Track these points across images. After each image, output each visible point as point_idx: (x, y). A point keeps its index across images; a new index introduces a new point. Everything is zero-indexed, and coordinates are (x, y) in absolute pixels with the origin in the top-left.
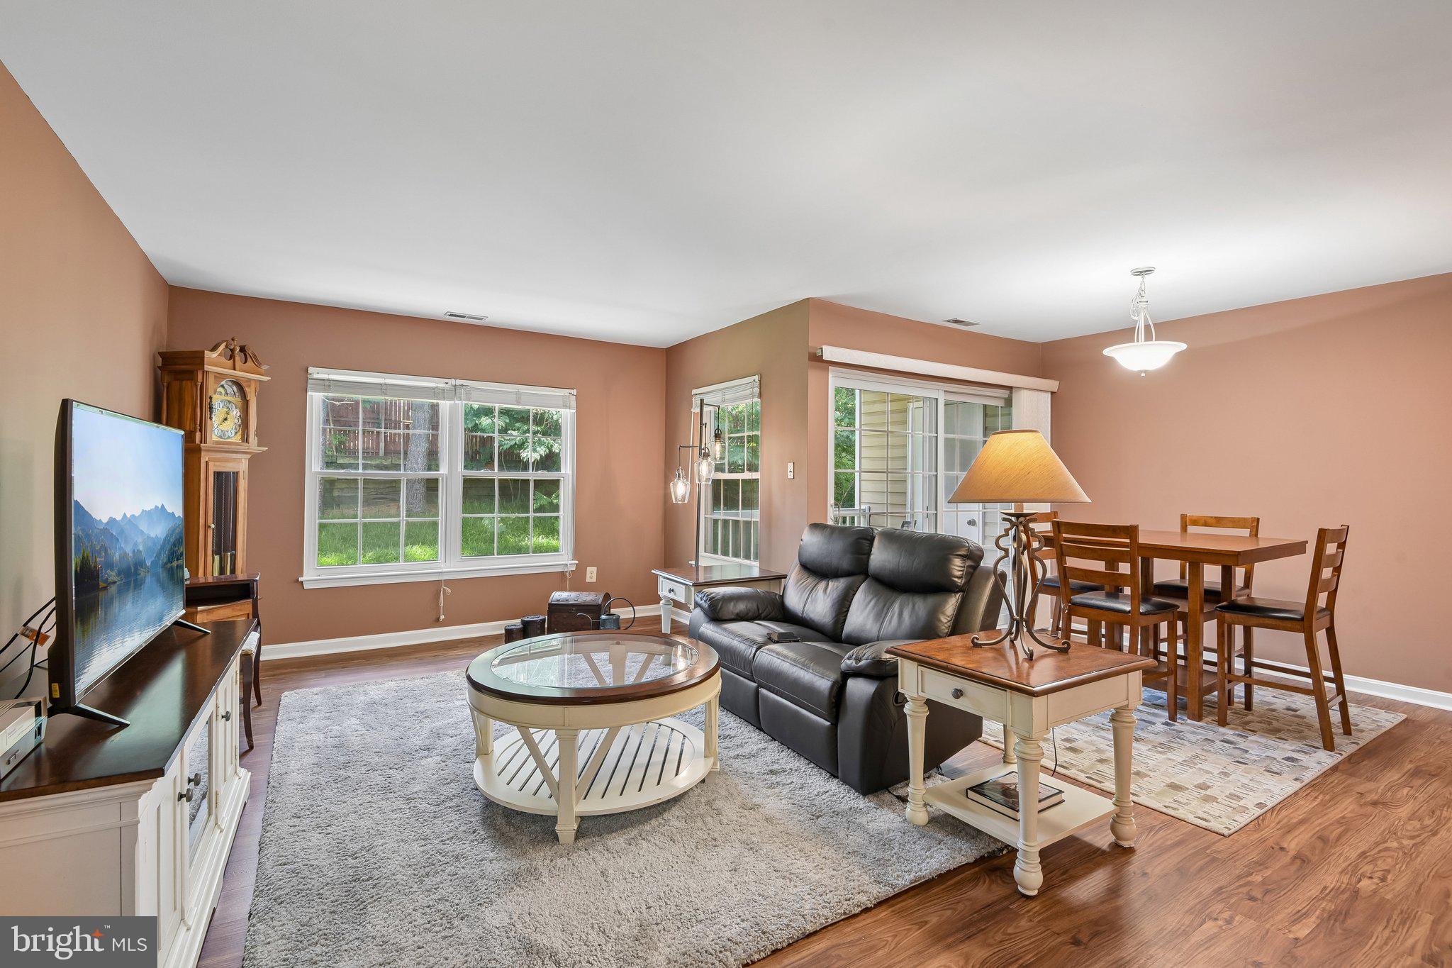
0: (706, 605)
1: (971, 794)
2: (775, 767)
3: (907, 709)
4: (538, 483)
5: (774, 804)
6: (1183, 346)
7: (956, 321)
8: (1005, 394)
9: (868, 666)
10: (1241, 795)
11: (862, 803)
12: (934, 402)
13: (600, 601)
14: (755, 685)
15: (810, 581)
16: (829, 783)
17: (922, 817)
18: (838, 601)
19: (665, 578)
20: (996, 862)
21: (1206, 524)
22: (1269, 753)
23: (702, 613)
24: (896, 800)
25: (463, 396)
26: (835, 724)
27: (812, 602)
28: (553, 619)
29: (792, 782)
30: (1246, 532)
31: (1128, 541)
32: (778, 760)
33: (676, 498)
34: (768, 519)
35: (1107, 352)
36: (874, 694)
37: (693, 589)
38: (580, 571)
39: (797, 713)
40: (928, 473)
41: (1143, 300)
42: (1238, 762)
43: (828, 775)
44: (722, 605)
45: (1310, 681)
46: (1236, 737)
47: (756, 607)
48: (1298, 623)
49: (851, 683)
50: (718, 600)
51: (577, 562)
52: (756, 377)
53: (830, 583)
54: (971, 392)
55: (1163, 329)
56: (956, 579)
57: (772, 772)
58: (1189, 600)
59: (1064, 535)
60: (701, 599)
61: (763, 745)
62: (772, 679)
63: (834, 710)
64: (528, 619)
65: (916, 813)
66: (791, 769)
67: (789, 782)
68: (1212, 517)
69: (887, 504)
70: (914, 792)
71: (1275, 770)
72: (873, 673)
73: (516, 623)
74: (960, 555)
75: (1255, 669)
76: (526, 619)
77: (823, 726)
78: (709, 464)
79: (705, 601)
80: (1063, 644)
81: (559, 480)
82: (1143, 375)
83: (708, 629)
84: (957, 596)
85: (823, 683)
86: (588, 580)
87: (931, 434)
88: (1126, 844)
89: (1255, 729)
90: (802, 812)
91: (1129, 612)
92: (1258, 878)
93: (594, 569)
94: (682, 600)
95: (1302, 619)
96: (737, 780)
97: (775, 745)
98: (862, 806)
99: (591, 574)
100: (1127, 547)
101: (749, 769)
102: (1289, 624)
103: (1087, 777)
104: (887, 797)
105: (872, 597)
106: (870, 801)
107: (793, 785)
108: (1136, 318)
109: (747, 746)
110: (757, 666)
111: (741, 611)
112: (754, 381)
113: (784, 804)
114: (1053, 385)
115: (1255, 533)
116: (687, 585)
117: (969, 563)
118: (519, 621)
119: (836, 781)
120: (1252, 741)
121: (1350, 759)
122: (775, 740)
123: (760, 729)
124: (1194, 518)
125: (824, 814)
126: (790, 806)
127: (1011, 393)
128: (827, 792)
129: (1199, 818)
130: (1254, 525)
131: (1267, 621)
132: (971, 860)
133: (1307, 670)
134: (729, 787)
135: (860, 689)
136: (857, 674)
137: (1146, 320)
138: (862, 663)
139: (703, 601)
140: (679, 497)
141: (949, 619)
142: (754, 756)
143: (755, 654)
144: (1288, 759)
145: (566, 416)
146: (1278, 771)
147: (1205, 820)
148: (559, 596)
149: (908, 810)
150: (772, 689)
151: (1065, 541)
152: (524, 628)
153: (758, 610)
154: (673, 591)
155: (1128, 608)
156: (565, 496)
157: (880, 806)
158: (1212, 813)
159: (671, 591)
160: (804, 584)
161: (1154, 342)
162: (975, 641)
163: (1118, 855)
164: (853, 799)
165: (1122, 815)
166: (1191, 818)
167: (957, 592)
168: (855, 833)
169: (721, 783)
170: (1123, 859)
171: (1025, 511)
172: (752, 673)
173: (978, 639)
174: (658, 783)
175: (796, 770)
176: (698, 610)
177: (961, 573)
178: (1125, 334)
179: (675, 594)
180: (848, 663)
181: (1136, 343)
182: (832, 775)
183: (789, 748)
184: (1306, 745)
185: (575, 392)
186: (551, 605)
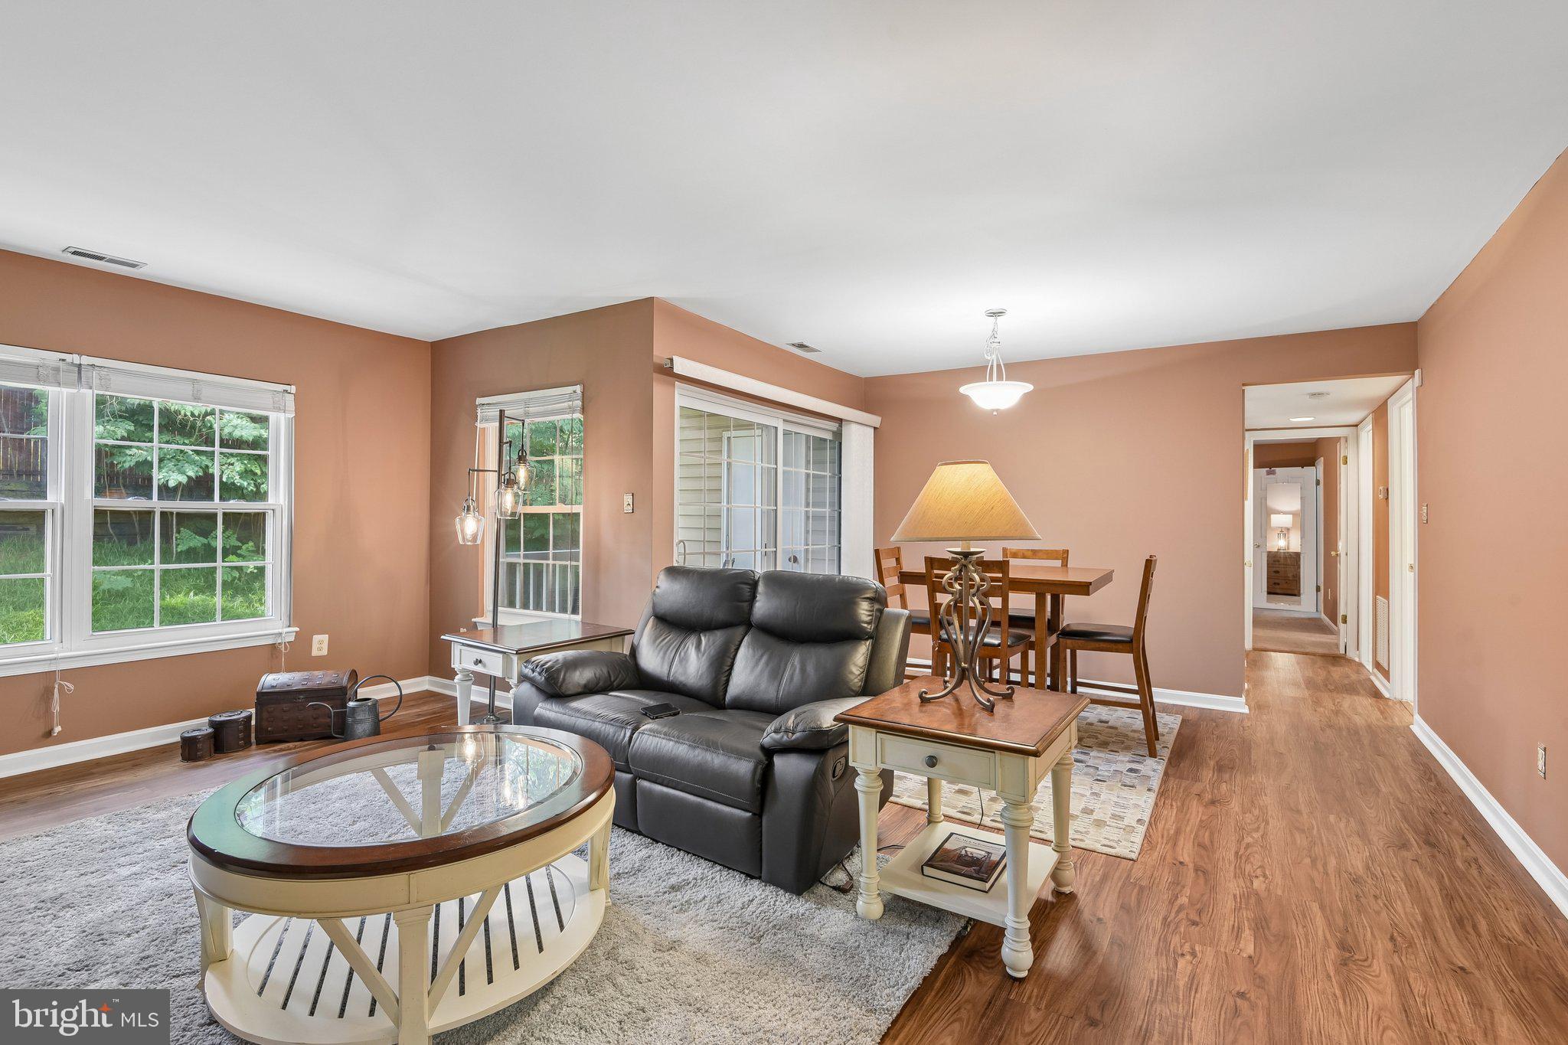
0: (540, 679)
1: (928, 870)
2: (673, 880)
3: (860, 783)
4: (230, 518)
5: (696, 933)
6: (1029, 387)
7: (801, 346)
8: (834, 426)
9: (805, 739)
10: (1121, 814)
11: (799, 906)
12: (773, 430)
13: (345, 681)
14: (629, 776)
15: (671, 637)
16: (748, 887)
17: (876, 909)
18: (717, 659)
19: (463, 644)
20: (967, 944)
21: (1024, 557)
22: (1114, 767)
23: (534, 689)
24: (835, 893)
25: (96, 382)
26: (759, 815)
27: (681, 661)
28: (265, 715)
29: (705, 897)
30: (1058, 563)
31: (1000, 575)
32: (673, 869)
33: (464, 538)
34: (596, 565)
35: (963, 390)
36: (815, 771)
37: (515, 658)
38: (303, 641)
39: (699, 808)
40: (766, 507)
41: (996, 340)
42: (1097, 780)
43: (743, 876)
44: (565, 675)
45: (1137, 697)
46: (1080, 755)
47: (607, 675)
48: (1128, 645)
49: (779, 761)
50: (558, 671)
51: (297, 629)
52: (578, 388)
53: (703, 638)
54: (805, 422)
55: (1014, 370)
56: (865, 625)
57: (674, 888)
58: (1036, 629)
59: (936, 572)
60: (533, 671)
61: (644, 852)
62: (660, 768)
63: (759, 797)
64: (222, 719)
65: (870, 905)
66: (696, 879)
67: (701, 897)
68: (1029, 550)
69: (703, 541)
70: (868, 881)
71: (1128, 784)
72: (813, 746)
73: (199, 726)
74: (868, 598)
75: (1080, 689)
76: (218, 718)
77: (740, 819)
78: (516, 495)
79: (540, 674)
80: (1008, 689)
81: (264, 514)
82: (995, 413)
83: (546, 709)
84: (868, 643)
85: (744, 768)
86: (315, 653)
87: (769, 466)
88: (1067, 890)
89: (1090, 745)
90: (737, 938)
91: (999, 645)
92: (1183, 900)
93: (325, 638)
94: (499, 674)
95: (1131, 641)
96: (635, 910)
97: (659, 849)
98: (802, 911)
99: (320, 645)
100: (1000, 581)
101: (641, 891)
102: (1120, 646)
103: (992, 820)
104: (821, 890)
105: (763, 651)
106: (807, 901)
107: (707, 900)
108: (989, 358)
109: (623, 858)
110: (635, 755)
111: (588, 682)
112: (575, 392)
113: (708, 931)
114: (876, 420)
115: (1065, 564)
116: (505, 653)
117: (877, 606)
118: (206, 720)
119: (756, 883)
120: (1095, 757)
121: (1171, 763)
122: (657, 842)
123: (640, 833)
124: (1013, 551)
125: (764, 933)
126: (719, 933)
127: (841, 426)
128: (753, 900)
129: (1105, 846)
130: (1064, 556)
131: (1097, 645)
132: (946, 949)
133: (1136, 687)
134: (626, 923)
135: (791, 769)
136: (786, 749)
137: (998, 359)
138: (798, 735)
139: (536, 674)
140: (469, 536)
141: (862, 670)
142: (639, 871)
143: (631, 738)
144: (1131, 770)
145: (281, 421)
146: (1131, 784)
147: (1111, 847)
148: (271, 680)
149: (860, 903)
150: (659, 781)
151: (936, 578)
152: (215, 732)
153: (610, 676)
154: (480, 661)
155: (996, 642)
156: (275, 535)
157: (821, 903)
158: (1111, 838)
159: (478, 662)
160: (666, 640)
161: (1004, 382)
162: (924, 695)
163: (1066, 904)
164: (787, 903)
165: (1064, 861)
166: (1098, 847)
167: (867, 639)
168: (814, 950)
169: (615, 921)
170: (1073, 907)
171: (972, 550)
172: (627, 761)
173: (926, 693)
174: (541, 949)
175: (702, 879)
176: (526, 687)
177: (870, 618)
178: (978, 372)
179: (485, 666)
180: (770, 735)
181: (988, 382)
182: (748, 875)
183: (679, 850)
184: (1135, 755)
185: (293, 389)
186: (260, 695)
